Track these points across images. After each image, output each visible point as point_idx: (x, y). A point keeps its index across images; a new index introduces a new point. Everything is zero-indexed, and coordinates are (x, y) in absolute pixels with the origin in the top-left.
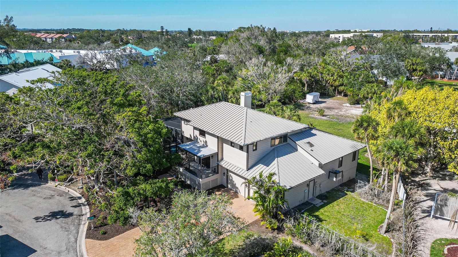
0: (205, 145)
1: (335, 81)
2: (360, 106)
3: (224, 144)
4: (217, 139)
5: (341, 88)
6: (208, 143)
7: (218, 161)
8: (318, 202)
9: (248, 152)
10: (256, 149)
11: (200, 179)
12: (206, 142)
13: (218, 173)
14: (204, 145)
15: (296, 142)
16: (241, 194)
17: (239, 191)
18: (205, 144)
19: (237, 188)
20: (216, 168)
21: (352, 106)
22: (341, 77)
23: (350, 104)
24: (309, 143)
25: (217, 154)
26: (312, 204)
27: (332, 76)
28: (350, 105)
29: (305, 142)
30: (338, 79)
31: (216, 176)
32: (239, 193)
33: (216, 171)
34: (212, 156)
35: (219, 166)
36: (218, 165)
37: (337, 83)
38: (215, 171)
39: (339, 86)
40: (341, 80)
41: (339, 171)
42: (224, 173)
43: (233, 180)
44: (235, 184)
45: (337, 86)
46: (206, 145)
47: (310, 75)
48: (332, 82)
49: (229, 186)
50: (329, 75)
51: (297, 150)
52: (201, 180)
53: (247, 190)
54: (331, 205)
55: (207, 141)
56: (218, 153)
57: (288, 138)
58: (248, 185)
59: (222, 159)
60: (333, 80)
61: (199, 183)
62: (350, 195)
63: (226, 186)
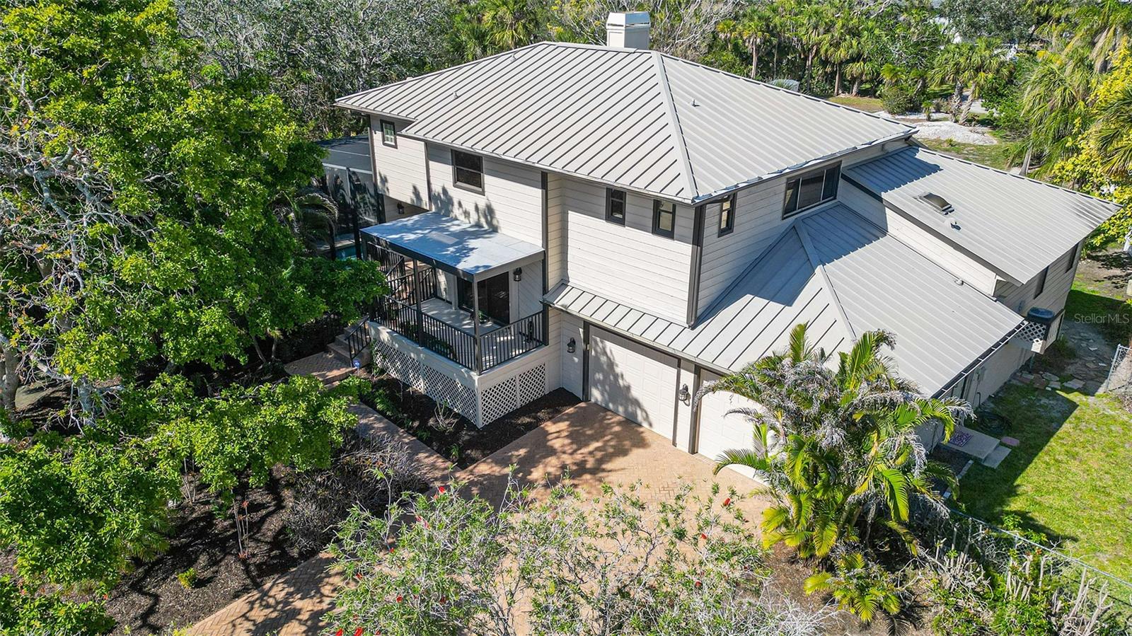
0: (488, 225)
1: (837, 45)
2: (923, 116)
3: (573, 216)
4: (538, 193)
5: (855, 68)
6: (498, 215)
7: (545, 290)
8: (989, 449)
9: (697, 240)
10: (730, 227)
11: (473, 373)
12: (490, 211)
13: (545, 342)
14: (478, 225)
15: (884, 195)
16: (655, 429)
17: (647, 418)
18: (483, 220)
19: (637, 403)
20: (538, 321)
21: (897, 117)
22: (855, 33)
23: (892, 113)
24: (930, 197)
25: (543, 258)
26: (967, 457)
27: (827, 31)
28: (889, 116)
29: (916, 195)
30: (845, 40)
31: (537, 357)
32: (645, 425)
33: (538, 334)
34: (518, 269)
35: (551, 313)
36: (546, 306)
37: (842, 54)
38: (535, 336)
39: (848, 62)
40: (854, 42)
41: (1049, 312)
42: (572, 343)
43: (618, 370)
44: (628, 388)
45: (841, 63)
46: (490, 223)
47: (768, 26)
48: (827, 51)
49: (596, 394)
50: (816, 28)
51: (883, 231)
52: (475, 375)
53: (685, 411)
54: (1047, 458)
55: (494, 206)
56: (545, 254)
57: (841, 182)
58: (691, 391)
59: (563, 283)
60: (831, 45)
61: (470, 390)
62: (1087, 405)
63: (580, 395)
